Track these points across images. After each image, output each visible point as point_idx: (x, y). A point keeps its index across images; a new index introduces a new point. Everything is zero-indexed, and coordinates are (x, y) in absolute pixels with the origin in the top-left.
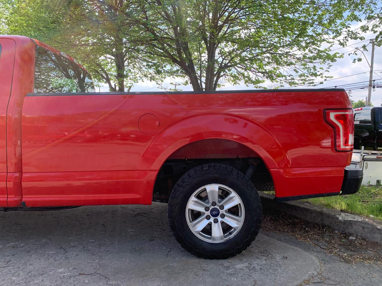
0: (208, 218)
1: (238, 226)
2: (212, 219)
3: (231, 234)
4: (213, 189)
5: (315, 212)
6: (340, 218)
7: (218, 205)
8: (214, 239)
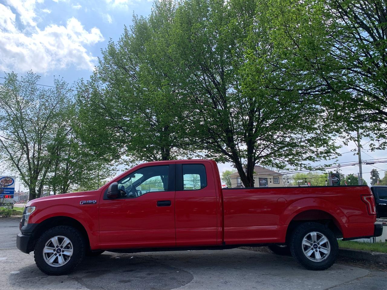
0: (312, 249)
1: (327, 253)
2: (314, 250)
3: (324, 257)
4: (313, 234)
5: (358, 252)
6: (372, 254)
7: (317, 243)
8: (317, 260)
